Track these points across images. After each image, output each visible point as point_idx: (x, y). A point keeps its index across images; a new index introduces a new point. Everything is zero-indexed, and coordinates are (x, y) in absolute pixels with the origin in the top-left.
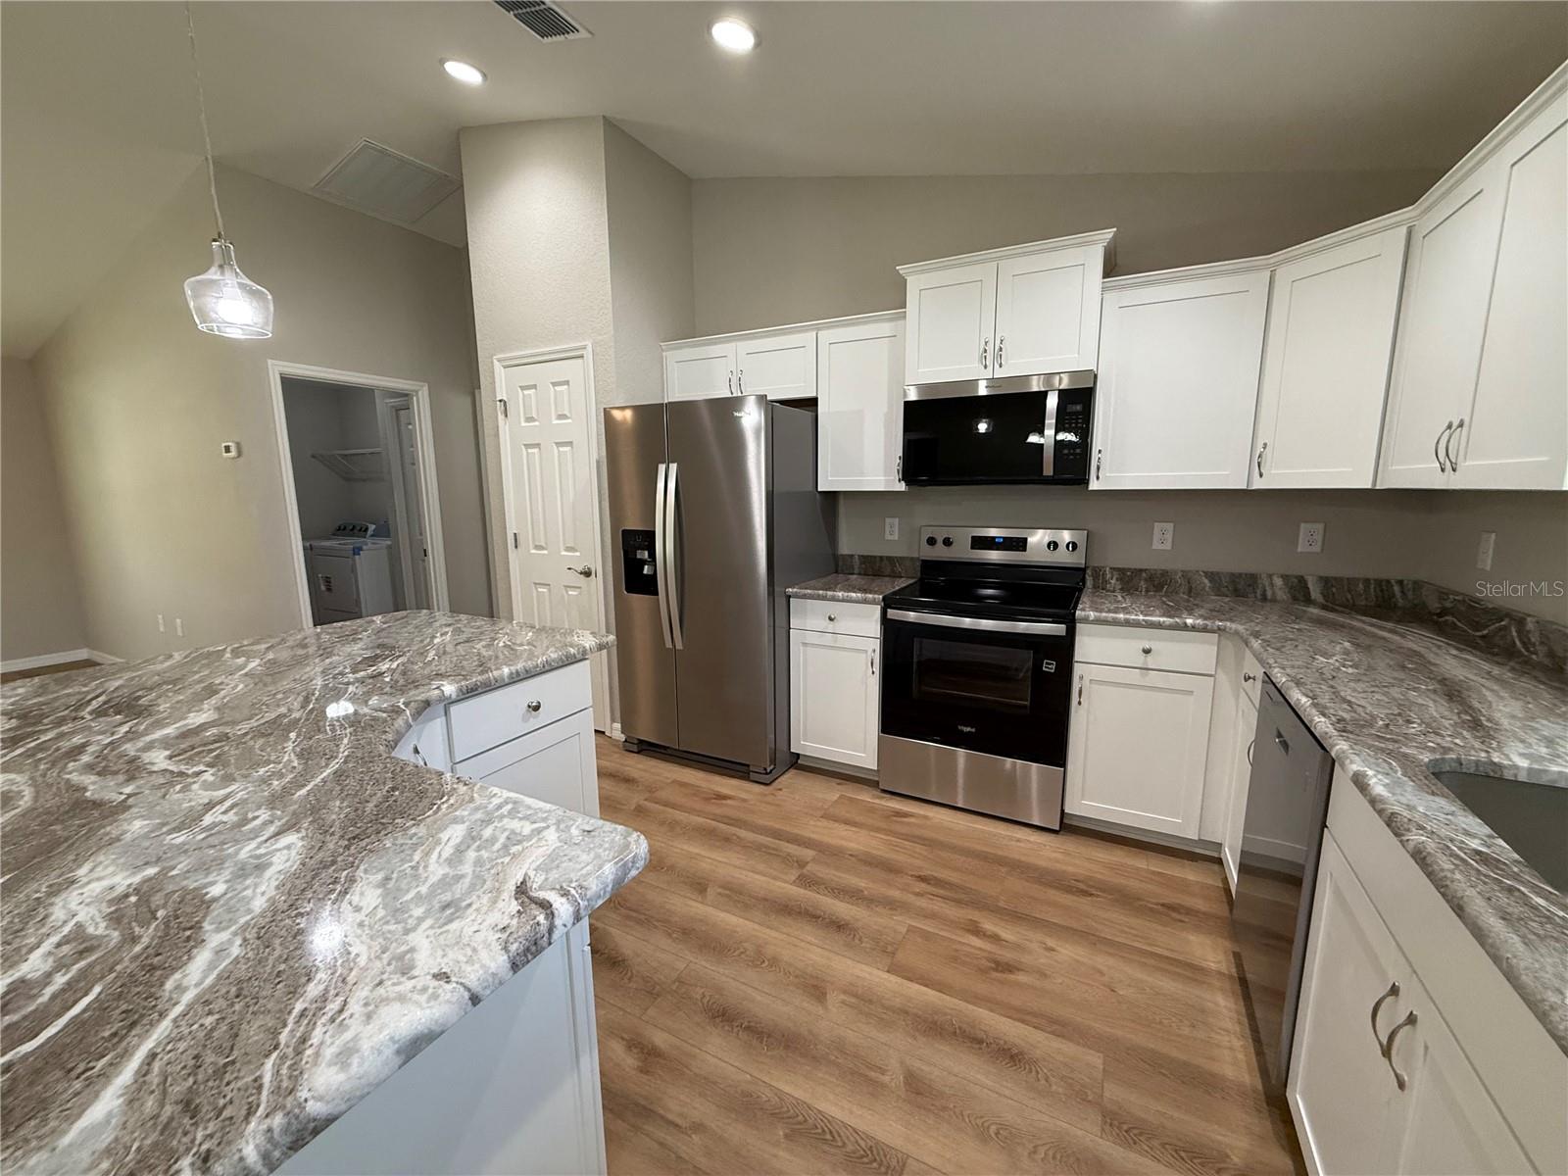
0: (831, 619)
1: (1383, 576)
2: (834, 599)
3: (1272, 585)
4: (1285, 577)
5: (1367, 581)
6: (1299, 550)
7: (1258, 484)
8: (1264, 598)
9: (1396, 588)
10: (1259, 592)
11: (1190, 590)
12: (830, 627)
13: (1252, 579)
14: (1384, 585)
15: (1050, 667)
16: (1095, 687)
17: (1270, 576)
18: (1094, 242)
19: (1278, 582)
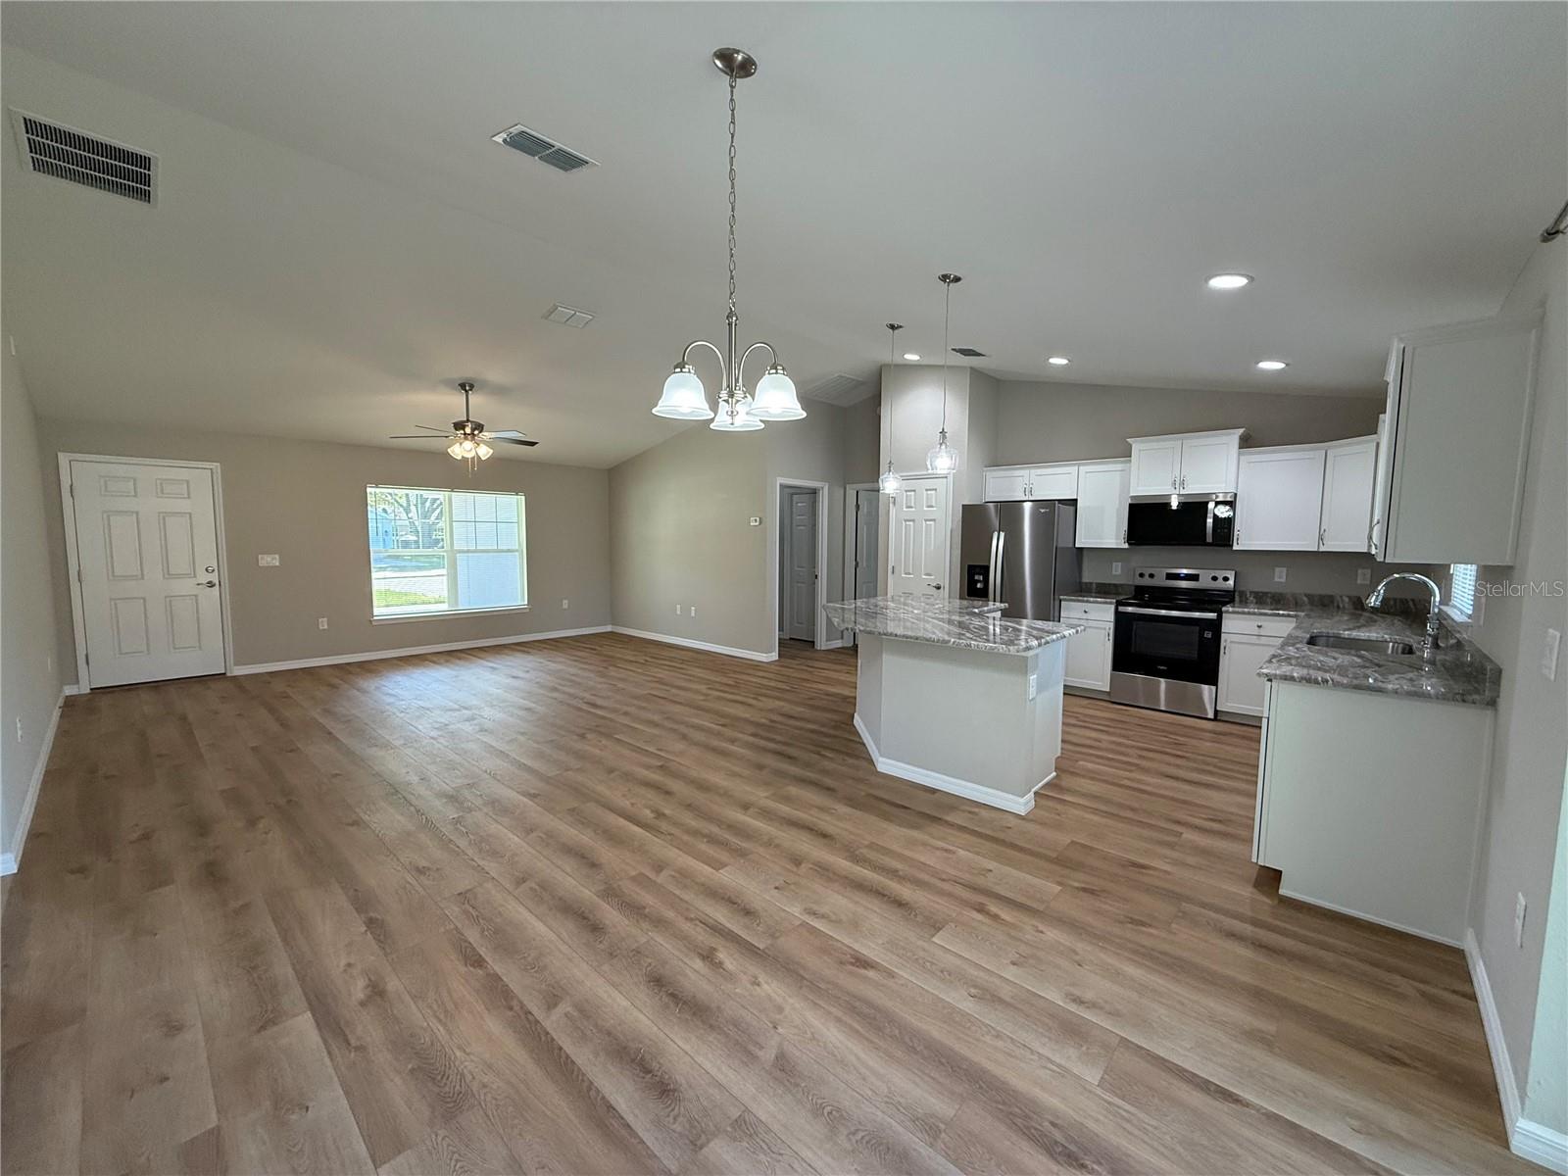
0: (1086, 612)
1: (1403, 597)
2: (1087, 601)
3: (1343, 601)
4: (1350, 597)
5: (1395, 600)
6: (1359, 582)
7: (1322, 549)
8: (1338, 607)
9: (1411, 603)
10: (1336, 604)
11: (1296, 603)
12: (1085, 616)
13: (1331, 598)
14: (1404, 602)
15: (1208, 635)
16: (1233, 645)
17: (1341, 597)
18: (1234, 434)
19: (1347, 600)
